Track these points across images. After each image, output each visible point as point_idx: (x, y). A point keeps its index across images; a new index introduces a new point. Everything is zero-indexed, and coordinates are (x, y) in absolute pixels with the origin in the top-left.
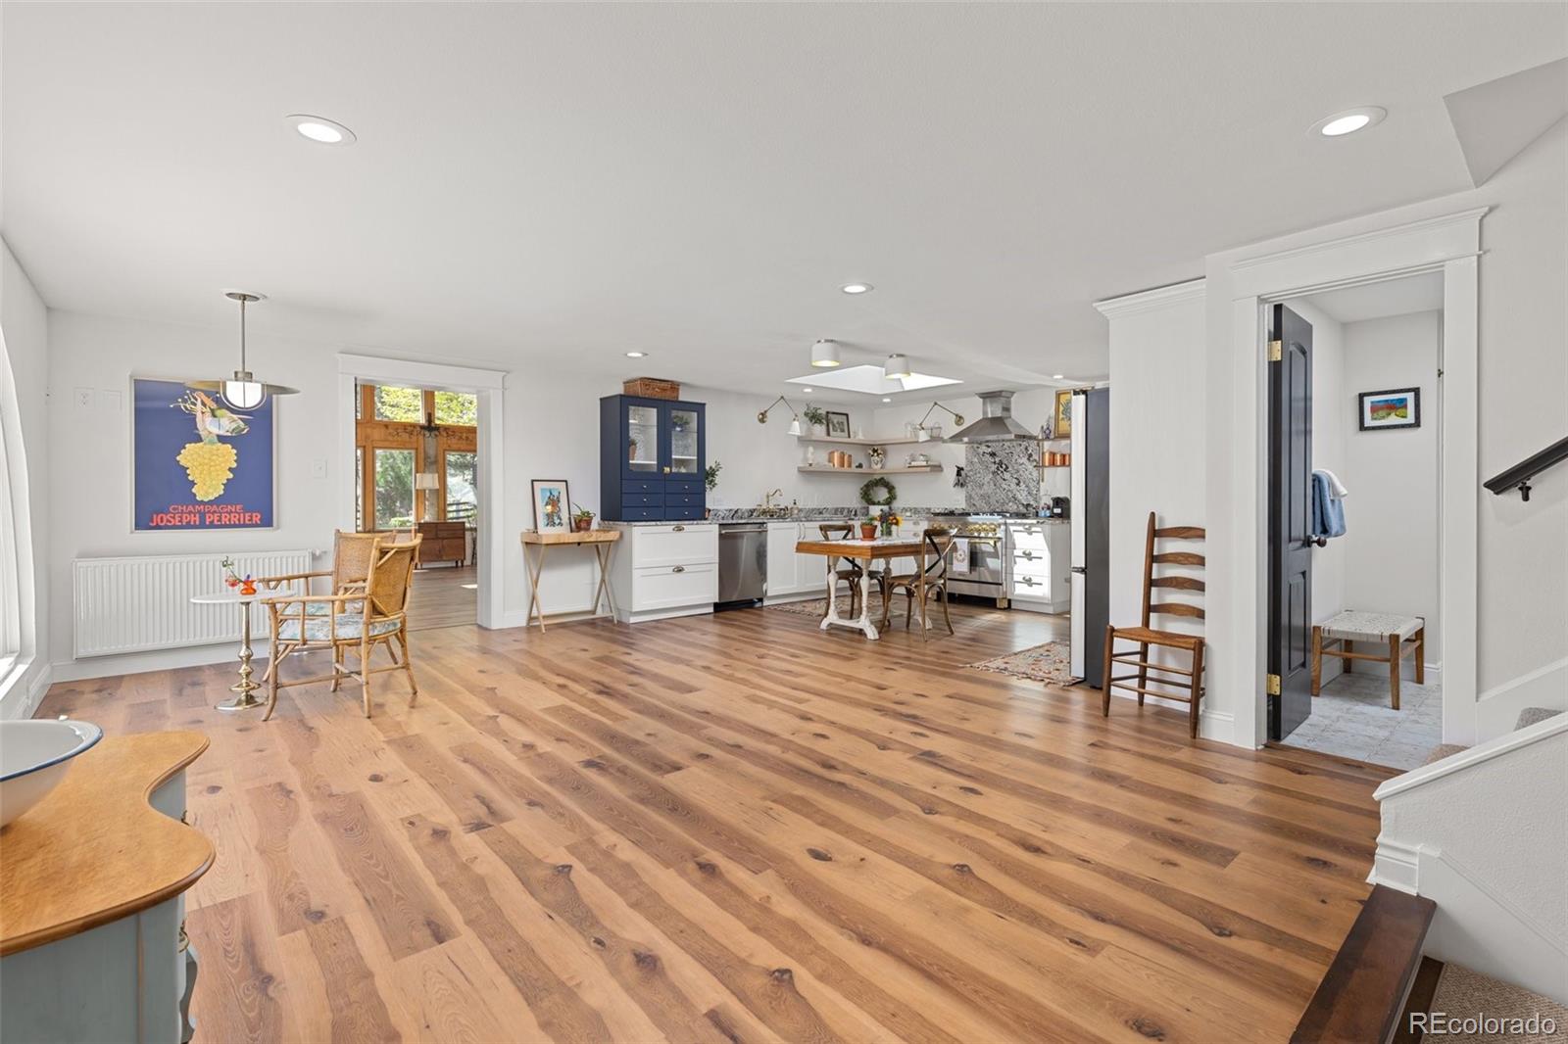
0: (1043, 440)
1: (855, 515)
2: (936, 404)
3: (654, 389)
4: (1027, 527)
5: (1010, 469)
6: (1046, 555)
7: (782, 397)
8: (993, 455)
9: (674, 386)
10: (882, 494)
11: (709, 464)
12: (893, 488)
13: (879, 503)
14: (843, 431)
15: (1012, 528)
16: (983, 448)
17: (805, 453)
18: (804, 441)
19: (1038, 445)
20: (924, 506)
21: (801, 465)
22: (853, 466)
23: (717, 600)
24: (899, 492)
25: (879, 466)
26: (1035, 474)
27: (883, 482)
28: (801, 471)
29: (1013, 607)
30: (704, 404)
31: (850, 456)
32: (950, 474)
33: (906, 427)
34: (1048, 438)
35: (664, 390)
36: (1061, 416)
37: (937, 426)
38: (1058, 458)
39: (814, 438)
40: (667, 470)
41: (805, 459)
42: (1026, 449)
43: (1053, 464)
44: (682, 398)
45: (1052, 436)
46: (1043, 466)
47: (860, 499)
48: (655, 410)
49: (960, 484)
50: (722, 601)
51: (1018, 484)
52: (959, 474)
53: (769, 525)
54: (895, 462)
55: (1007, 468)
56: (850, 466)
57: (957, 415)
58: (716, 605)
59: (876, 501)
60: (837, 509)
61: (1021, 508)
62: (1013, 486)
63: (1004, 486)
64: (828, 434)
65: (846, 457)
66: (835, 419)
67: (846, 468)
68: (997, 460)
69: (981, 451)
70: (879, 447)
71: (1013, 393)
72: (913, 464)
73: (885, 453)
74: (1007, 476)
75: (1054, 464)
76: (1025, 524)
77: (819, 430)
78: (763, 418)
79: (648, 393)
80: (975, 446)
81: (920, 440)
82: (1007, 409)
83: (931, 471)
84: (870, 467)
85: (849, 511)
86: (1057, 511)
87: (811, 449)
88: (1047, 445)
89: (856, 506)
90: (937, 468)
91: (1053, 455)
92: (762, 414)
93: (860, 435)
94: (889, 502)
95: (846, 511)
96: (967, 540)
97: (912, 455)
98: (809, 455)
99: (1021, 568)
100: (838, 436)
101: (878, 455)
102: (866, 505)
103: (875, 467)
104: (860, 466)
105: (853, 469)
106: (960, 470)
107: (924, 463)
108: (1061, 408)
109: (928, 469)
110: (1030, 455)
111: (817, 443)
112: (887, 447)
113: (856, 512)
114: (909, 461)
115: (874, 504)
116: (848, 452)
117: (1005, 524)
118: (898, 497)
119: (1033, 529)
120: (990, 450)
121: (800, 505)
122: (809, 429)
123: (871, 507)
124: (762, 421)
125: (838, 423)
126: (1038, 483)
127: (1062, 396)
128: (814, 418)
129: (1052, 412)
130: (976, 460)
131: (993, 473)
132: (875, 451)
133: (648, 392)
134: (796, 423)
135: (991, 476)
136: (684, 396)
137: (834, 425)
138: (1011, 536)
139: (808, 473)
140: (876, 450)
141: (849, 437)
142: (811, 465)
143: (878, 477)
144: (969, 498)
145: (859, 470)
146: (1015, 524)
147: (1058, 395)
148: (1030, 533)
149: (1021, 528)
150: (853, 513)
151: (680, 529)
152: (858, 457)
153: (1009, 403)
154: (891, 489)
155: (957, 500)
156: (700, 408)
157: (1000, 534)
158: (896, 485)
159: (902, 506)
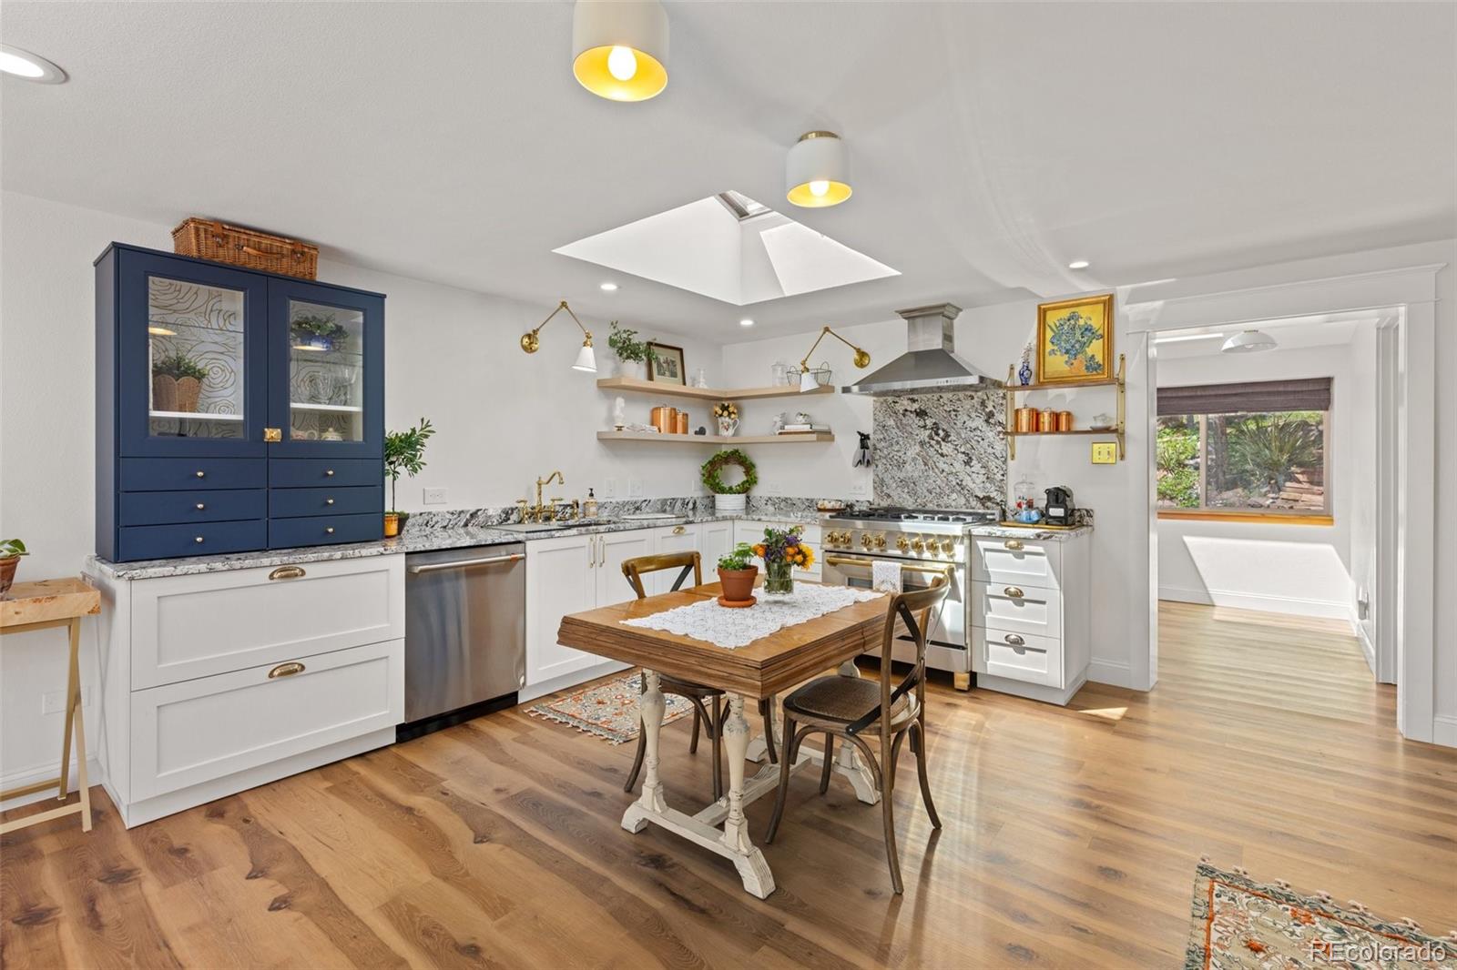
0: (1014, 388)
1: (694, 508)
2: (827, 329)
3: (240, 248)
4: (1012, 543)
5: (952, 438)
6: (1055, 596)
7: (564, 304)
8: (921, 414)
9: (303, 250)
10: (736, 476)
11: (395, 426)
12: (753, 466)
13: (731, 491)
14: (674, 375)
15: (982, 544)
16: (904, 403)
17: (611, 409)
18: (609, 389)
19: (1004, 397)
20: (804, 496)
21: (604, 429)
22: (691, 431)
23: (402, 720)
24: (762, 472)
25: (731, 431)
26: (999, 446)
27: (737, 458)
28: (603, 440)
29: (979, 685)
30: (385, 296)
31: (686, 415)
32: (848, 446)
33: (774, 370)
34: (1025, 385)
35: (268, 252)
36: (1049, 347)
37: (825, 367)
38: (1046, 420)
39: (624, 383)
40: (273, 434)
41: (610, 419)
42: (983, 404)
43: (1036, 428)
44: (322, 277)
45: (1031, 382)
46: (1016, 432)
47: (701, 484)
48: (242, 293)
49: (864, 461)
50: (412, 720)
51: (967, 463)
52: (864, 446)
53: (529, 544)
54: (755, 426)
55: (947, 435)
56: (685, 431)
57: (858, 351)
58: (400, 728)
59: (726, 486)
60: (664, 502)
61: (974, 503)
62: (959, 466)
63: (941, 465)
64: (650, 378)
65: (680, 417)
66: (662, 355)
67: (679, 436)
68: (929, 422)
69: (899, 408)
70: (731, 403)
71: (959, 310)
72: (788, 428)
73: (740, 412)
74: (946, 448)
75: (1037, 430)
76: (1008, 538)
77: (634, 372)
78: (530, 342)
79: (226, 255)
80: (890, 399)
81: (802, 391)
82: (948, 338)
83: (818, 440)
84: (717, 433)
85: (684, 504)
86: (1057, 512)
87: (620, 402)
88: (1020, 398)
89: (695, 496)
90: (826, 435)
91: (1036, 415)
92: (529, 336)
93: (701, 379)
94: (745, 489)
95: (679, 504)
96: (898, 565)
97: (783, 415)
98: (617, 412)
99: (1000, 618)
100: (663, 383)
101: (730, 414)
102: (711, 493)
103: (724, 433)
104: (701, 431)
105: (691, 436)
106: (864, 438)
107: (807, 428)
108: (1049, 334)
109: (814, 437)
110: (991, 415)
111: (631, 392)
112: (744, 403)
113: (695, 504)
114: (779, 424)
115: (723, 491)
116: (681, 410)
117: (970, 536)
118: (760, 481)
119: (1027, 548)
120: (916, 406)
121: (600, 497)
122: (617, 369)
123: (718, 497)
124: (529, 349)
125: (666, 362)
126: (1005, 462)
127: (1049, 314)
128: (626, 349)
129: (1032, 339)
130: (892, 422)
131: (922, 444)
132: (724, 408)
133: (221, 251)
134: (588, 352)
135: (918, 448)
136: (326, 274)
137: (659, 365)
138: (982, 558)
139: (614, 444)
140: (726, 406)
141: (684, 384)
142: (620, 428)
143: (730, 450)
144: (880, 484)
145: (700, 438)
146: (989, 537)
147: (1042, 313)
148: (1021, 556)
149: (1001, 545)
150: (691, 506)
151: (288, 574)
152: (698, 418)
153: (951, 327)
154: (749, 468)
155: (862, 489)
156: (372, 304)
157: (960, 552)
158: (756, 461)
159: (766, 495)
